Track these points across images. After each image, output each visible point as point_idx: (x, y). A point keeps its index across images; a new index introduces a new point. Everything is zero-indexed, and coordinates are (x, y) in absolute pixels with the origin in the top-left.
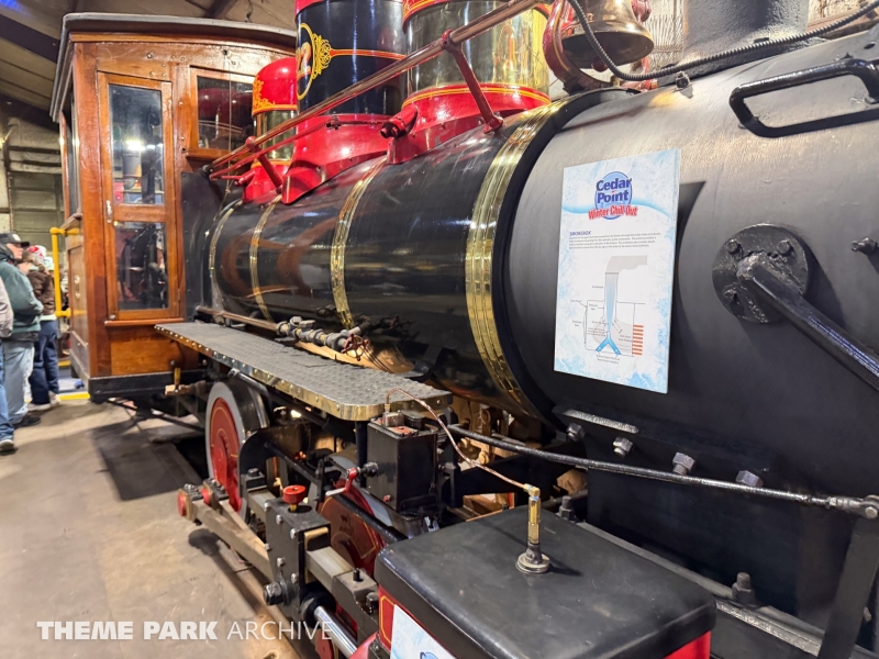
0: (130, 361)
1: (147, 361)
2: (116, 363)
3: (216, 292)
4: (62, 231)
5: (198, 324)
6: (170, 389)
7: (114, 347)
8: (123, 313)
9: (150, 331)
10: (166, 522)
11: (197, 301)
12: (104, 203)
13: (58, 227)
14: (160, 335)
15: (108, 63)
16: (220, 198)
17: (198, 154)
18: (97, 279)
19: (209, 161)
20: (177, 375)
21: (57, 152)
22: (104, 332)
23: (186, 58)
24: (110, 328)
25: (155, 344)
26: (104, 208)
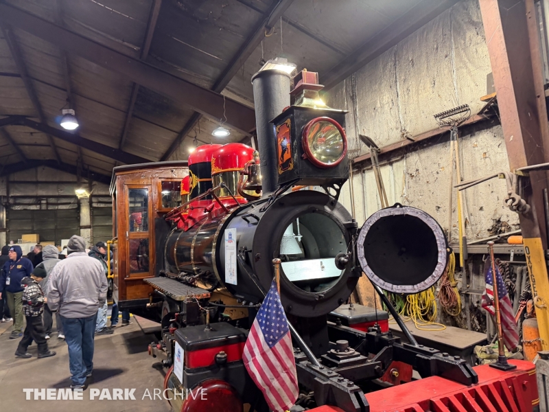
0: (134, 294)
1: (140, 294)
2: (128, 295)
3: (167, 265)
4: (111, 242)
5: (160, 278)
6: (148, 305)
7: (128, 289)
8: (131, 275)
9: (141, 282)
10: (145, 360)
11: (160, 269)
12: (126, 233)
13: (110, 240)
14: (146, 283)
15: (129, 181)
16: (171, 227)
17: (162, 211)
18: (122, 262)
19: (166, 213)
20: (151, 299)
21: (111, 203)
22: (124, 283)
23: (157, 175)
24: (126, 281)
25: (143, 287)
26: (126, 235)
